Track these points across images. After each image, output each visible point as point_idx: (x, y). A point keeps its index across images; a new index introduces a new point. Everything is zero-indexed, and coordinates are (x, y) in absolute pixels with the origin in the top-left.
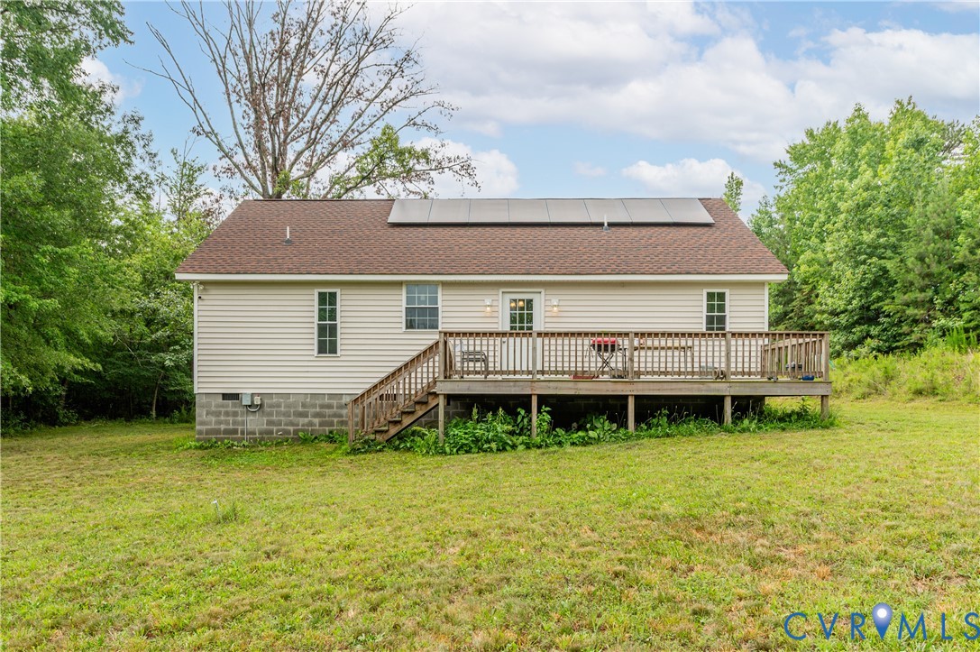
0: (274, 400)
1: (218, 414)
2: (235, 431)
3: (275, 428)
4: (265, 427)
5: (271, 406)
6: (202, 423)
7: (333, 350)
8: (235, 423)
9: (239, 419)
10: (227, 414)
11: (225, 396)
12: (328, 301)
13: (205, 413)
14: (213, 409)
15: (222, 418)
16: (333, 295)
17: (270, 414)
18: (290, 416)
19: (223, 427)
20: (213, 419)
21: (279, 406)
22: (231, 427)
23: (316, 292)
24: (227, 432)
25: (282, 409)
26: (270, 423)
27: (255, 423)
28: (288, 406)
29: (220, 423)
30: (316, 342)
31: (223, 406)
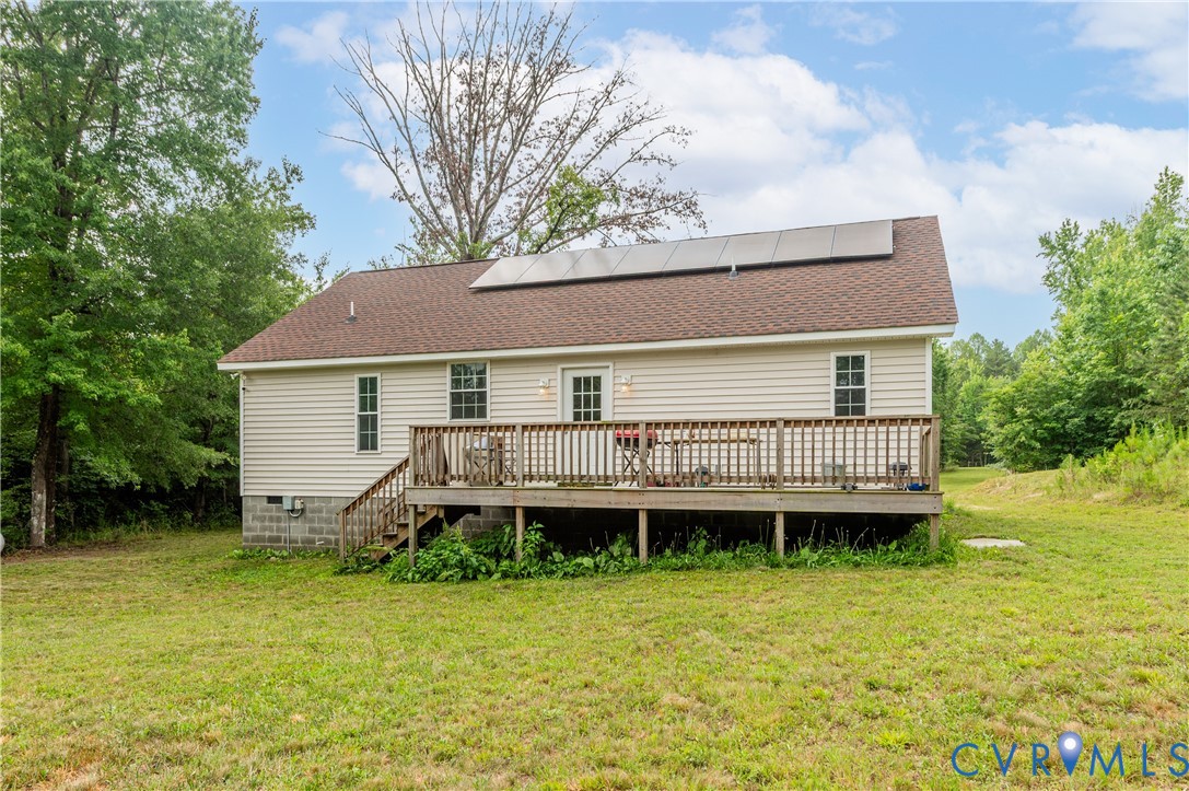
0: (316, 504)
1: (262, 519)
2: (278, 539)
3: (317, 537)
4: (307, 535)
5: (313, 511)
6: (249, 529)
7: (374, 447)
8: (278, 530)
9: (283, 525)
10: (271, 519)
11: (272, 500)
12: (368, 388)
13: (251, 518)
14: (259, 513)
15: (267, 524)
16: (373, 381)
17: (312, 520)
18: (331, 523)
19: (267, 534)
20: (259, 524)
21: (320, 511)
22: (275, 534)
23: (356, 377)
24: (271, 539)
25: (324, 515)
26: (312, 530)
27: (298, 530)
28: (329, 512)
29: (264, 529)
30: (356, 436)
31: (267, 510)
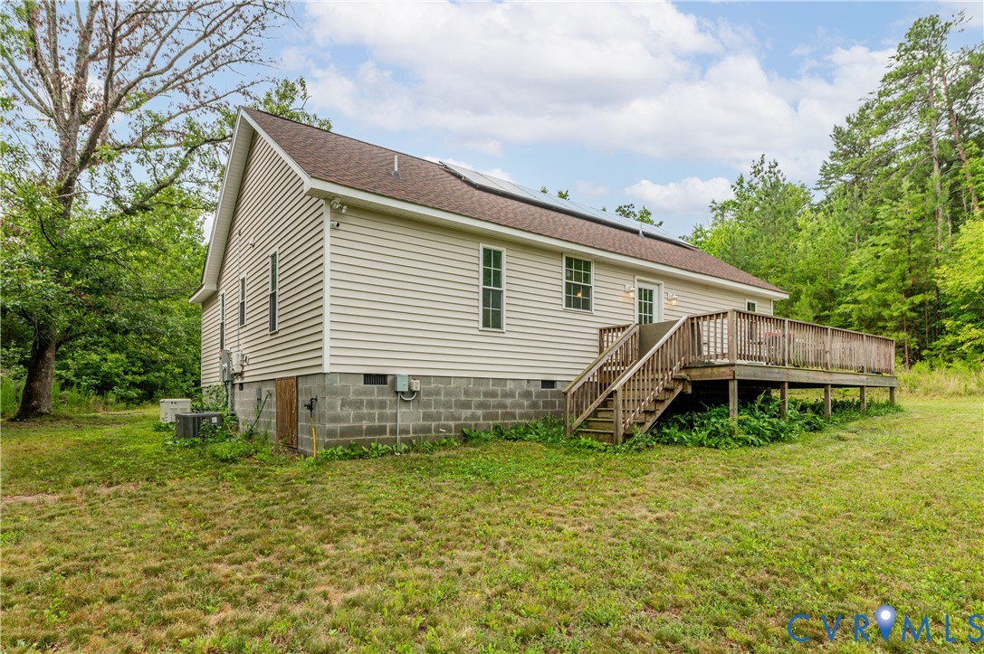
0: (433, 386)
1: (358, 404)
2: (382, 430)
3: (433, 424)
4: (421, 422)
5: (429, 394)
6: (335, 419)
7: (498, 325)
8: (381, 418)
9: (388, 411)
10: (371, 404)
11: (370, 378)
12: (492, 259)
13: (339, 403)
14: (352, 397)
15: (365, 410)
16: (498, 255)
17: (427, 405)
18: (450, 407)
19: (365, 424)
20: (352, 413)
21: (437, 393)
22: (377, 423)
23: (482, 246)
24: (370, 431)
25: (442, 398)
26: (427, 417)
27: (408, 418)
28: (449, 394)
29: (360, 418)
30: (481, 311)
31: (365, 393)
